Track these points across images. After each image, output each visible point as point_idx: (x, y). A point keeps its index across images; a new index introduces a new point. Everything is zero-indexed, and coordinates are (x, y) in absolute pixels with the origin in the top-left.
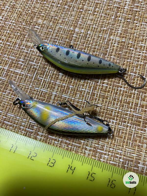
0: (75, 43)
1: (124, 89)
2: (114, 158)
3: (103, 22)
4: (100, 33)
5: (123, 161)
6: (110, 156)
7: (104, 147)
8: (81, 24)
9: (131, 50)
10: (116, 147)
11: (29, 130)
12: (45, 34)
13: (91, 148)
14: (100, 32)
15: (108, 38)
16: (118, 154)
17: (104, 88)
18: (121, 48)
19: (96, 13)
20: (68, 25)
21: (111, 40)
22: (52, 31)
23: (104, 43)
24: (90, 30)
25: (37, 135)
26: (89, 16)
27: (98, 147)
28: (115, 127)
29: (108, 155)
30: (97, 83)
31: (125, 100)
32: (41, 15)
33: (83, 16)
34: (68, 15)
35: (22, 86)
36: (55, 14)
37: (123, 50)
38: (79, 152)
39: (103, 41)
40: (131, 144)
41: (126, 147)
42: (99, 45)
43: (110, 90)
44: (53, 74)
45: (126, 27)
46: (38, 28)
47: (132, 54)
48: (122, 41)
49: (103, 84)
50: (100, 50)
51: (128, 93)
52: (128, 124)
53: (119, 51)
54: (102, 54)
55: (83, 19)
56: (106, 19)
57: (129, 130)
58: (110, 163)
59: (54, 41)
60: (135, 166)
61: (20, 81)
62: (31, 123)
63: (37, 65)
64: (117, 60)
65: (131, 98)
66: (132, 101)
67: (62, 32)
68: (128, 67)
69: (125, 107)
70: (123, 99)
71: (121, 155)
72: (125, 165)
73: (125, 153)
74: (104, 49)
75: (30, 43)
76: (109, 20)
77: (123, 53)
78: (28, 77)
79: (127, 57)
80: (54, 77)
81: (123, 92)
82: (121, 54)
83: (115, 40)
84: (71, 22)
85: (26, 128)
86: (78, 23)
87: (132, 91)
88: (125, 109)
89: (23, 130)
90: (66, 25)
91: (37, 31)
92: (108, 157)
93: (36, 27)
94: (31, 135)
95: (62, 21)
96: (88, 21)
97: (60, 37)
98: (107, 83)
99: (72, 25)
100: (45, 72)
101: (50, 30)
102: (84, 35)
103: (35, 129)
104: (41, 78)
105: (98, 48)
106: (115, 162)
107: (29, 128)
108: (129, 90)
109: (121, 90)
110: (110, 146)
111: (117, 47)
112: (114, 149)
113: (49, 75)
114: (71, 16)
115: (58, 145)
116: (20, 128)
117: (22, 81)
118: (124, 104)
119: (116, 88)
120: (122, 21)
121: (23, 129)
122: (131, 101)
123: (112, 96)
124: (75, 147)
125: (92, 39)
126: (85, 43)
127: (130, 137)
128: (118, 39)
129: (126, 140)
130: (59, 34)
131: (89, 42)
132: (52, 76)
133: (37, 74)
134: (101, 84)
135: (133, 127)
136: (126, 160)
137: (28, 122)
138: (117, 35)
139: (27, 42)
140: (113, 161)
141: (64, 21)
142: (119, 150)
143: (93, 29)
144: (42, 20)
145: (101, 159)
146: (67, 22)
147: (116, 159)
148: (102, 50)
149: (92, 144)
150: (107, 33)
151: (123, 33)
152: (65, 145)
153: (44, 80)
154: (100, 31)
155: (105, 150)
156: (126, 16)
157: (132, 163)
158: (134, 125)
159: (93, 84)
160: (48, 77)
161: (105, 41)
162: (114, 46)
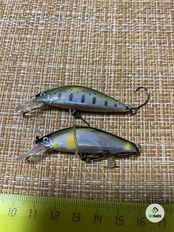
0: (70, 81)
1: (131, 121)
2: (137, 195)
3: (93, 52)
4: (93, 66)
5: (147, 195)
6: (133, 193)
7: (125, 187)
8: (70, 59)
9: (129, 77)
10: (137, 183)
11: (44, 188)
12: (33, 79)
13: (112, 191)
14: (93, 64)
15: (103, 69)
16: (140, 190)
17: (111, 124)
18: (119, 77)
19: (83, 43)
20: (57, 63)
21: (107, 70)
22: (41, 73)
23: (99, 76)
24: (82, 64)
25: (54, 192)
26: (77, 47)
27: (119, 188)
28: (131, 163)
29: (131, 193)
30: (103, 121)
31: (135, 132)
32: (23, 56)
33: (70, 49)
34: (53, 51)
35: (23, 143)
36: (39, 52)
37: (121, 79)
38: (101, 198)
39: (98, 74)
40: (150, 176)
41: (146, 181)
42: (95, 79)
43: (117, 125)
44: (54, 122)
45: (118, 53)
46: (24, 73)
47: (131, 81)
48: (118, 69)
49: (109, 120)
50: (97, 84)
51: (136, 124)
52: (144, 157)
53: (117, 81)
54: (101, 88)
55: (71, 53)
56: (96, 48)
57: (146, 162)
58: (134, 201)
59: (47, 84)
60: (159, 197)
61: (20, 138)
62: (44, 180)
63: (35, 116)
64: (117, 91)
65: (140, 128)
66: (143, 132)
67: (52, 72)
68: (130, 96)
69: (137, 140)
70: (133, 132)
71: (143, 190)
72: (150, 200)
73: (147, 187)
74: (101, 82)
75: (20, 92)
76: (100, 48)
77: (122, 83)
78: (28, 131)
79: (126, 86)
80: (55, 124)
81: (131, 124)
82: (120, 83)
83: (111, 69)
84: (59, 59)
85: (40, 187)
86: (67, 58)
87: (139, 122)
88: (137, 142)
89: (37, 191)
90: (54, 63)
91: (24, 76)
92: (131, 195)
93: (22, 72)
94: (47, 194)
95: (49, 59)
96: (77, 53)
97: (51, 78)
98: (113, 119)
99: (61, 63)
100: (45, 121)
101: (39, 73)
102: (76, 71)
103: (50, 186)
104: (42, 129)
105: (95, 83)
106: (139, 198)
107: (43, 187)
108: (136, 121)
109: (128, 123)
110: (131, 183)
111: (115, 77)
112: (135, 186)
113: (50, 124)
114: (58, 51)
115: (78, 196)
116: (34, 189)
117: (22, 137)
118: (134, 137)
119: (123, 121)
120: (113, 46)
121: (37, 189)
122: (141, 132)
123: (121, 131)
124: (96, 194)
125: (86, 74)
126: (80, 80)
127: (148, 169)
128: (113, 67)
129: (145, 174)
130: (49, 75)
131: (83, 78)
132: (54, 124)
133: (37, 126)
134: (107, 121)
135: (149, 159)
136: (150, 193)
137: (41, 180)
138: (111, 63)
139: (16, 92)
140: (137, 199)
141: (51, 59)
142: (141, 185)
143: (85, 62)
144: (26, 62)
145: (125, 200)
146: (54, 60)
147: (140, 195)
148: (100, 85)
149: (112, 186)
150: (101, 63)
151: (117, 60)
152: (86, 194)
153: (46, 131)
154: (93, 62)
155: (126, 190)
156: (116, 40)
157: (156, 195)
158: (149, 156)
159: (99, 122)
160: (49, 126)
161: (100, 73)
162: (111, 77)
